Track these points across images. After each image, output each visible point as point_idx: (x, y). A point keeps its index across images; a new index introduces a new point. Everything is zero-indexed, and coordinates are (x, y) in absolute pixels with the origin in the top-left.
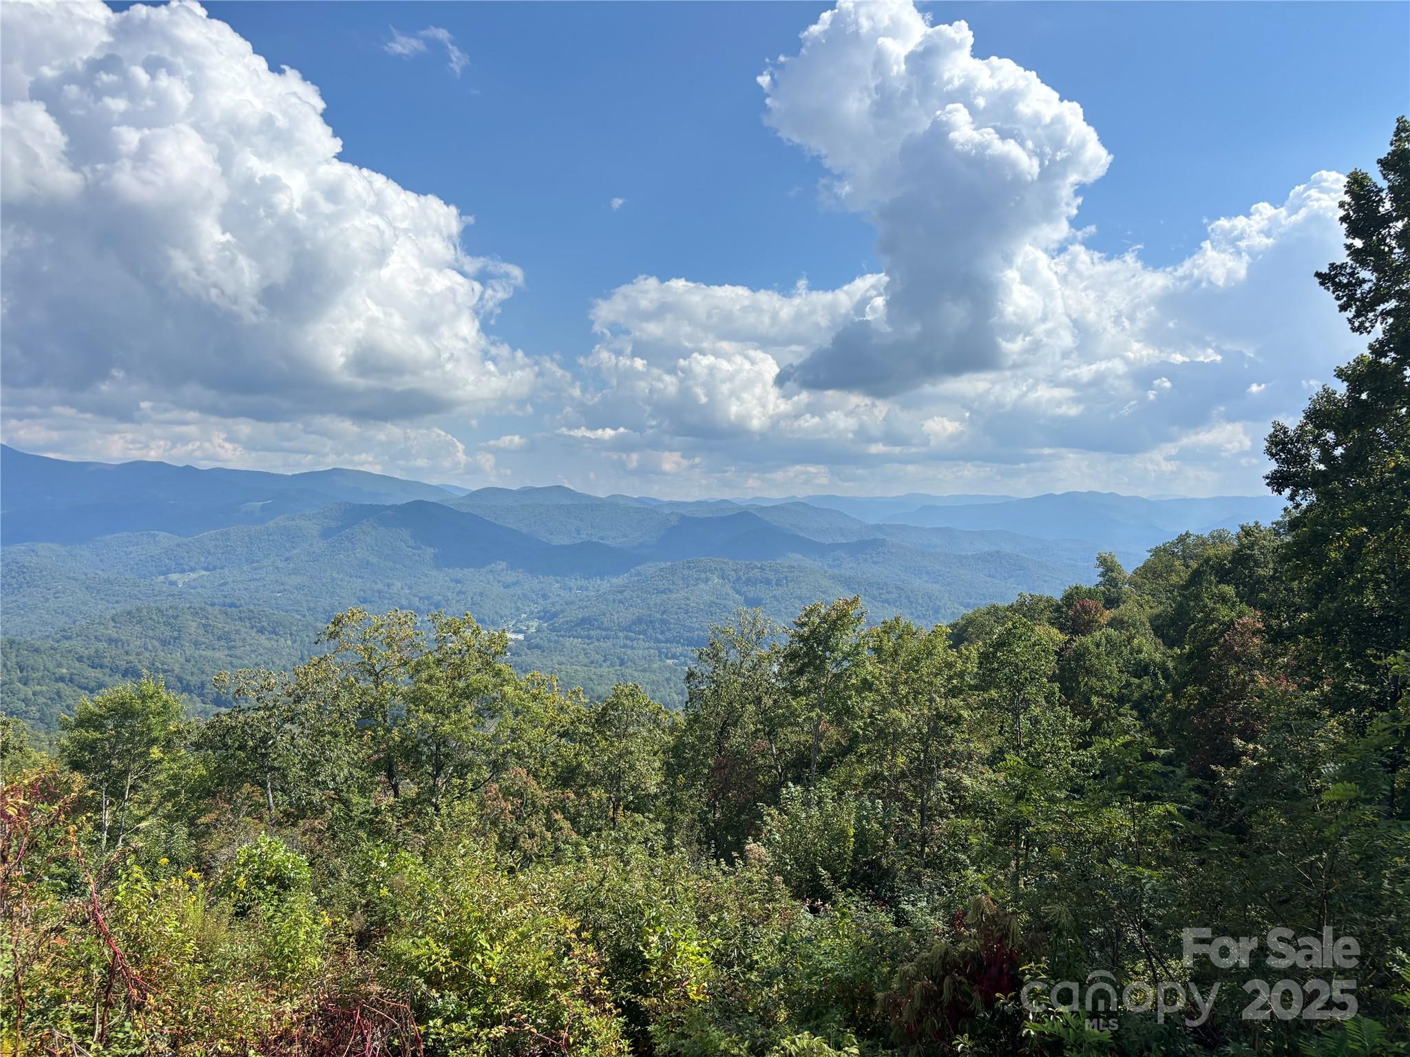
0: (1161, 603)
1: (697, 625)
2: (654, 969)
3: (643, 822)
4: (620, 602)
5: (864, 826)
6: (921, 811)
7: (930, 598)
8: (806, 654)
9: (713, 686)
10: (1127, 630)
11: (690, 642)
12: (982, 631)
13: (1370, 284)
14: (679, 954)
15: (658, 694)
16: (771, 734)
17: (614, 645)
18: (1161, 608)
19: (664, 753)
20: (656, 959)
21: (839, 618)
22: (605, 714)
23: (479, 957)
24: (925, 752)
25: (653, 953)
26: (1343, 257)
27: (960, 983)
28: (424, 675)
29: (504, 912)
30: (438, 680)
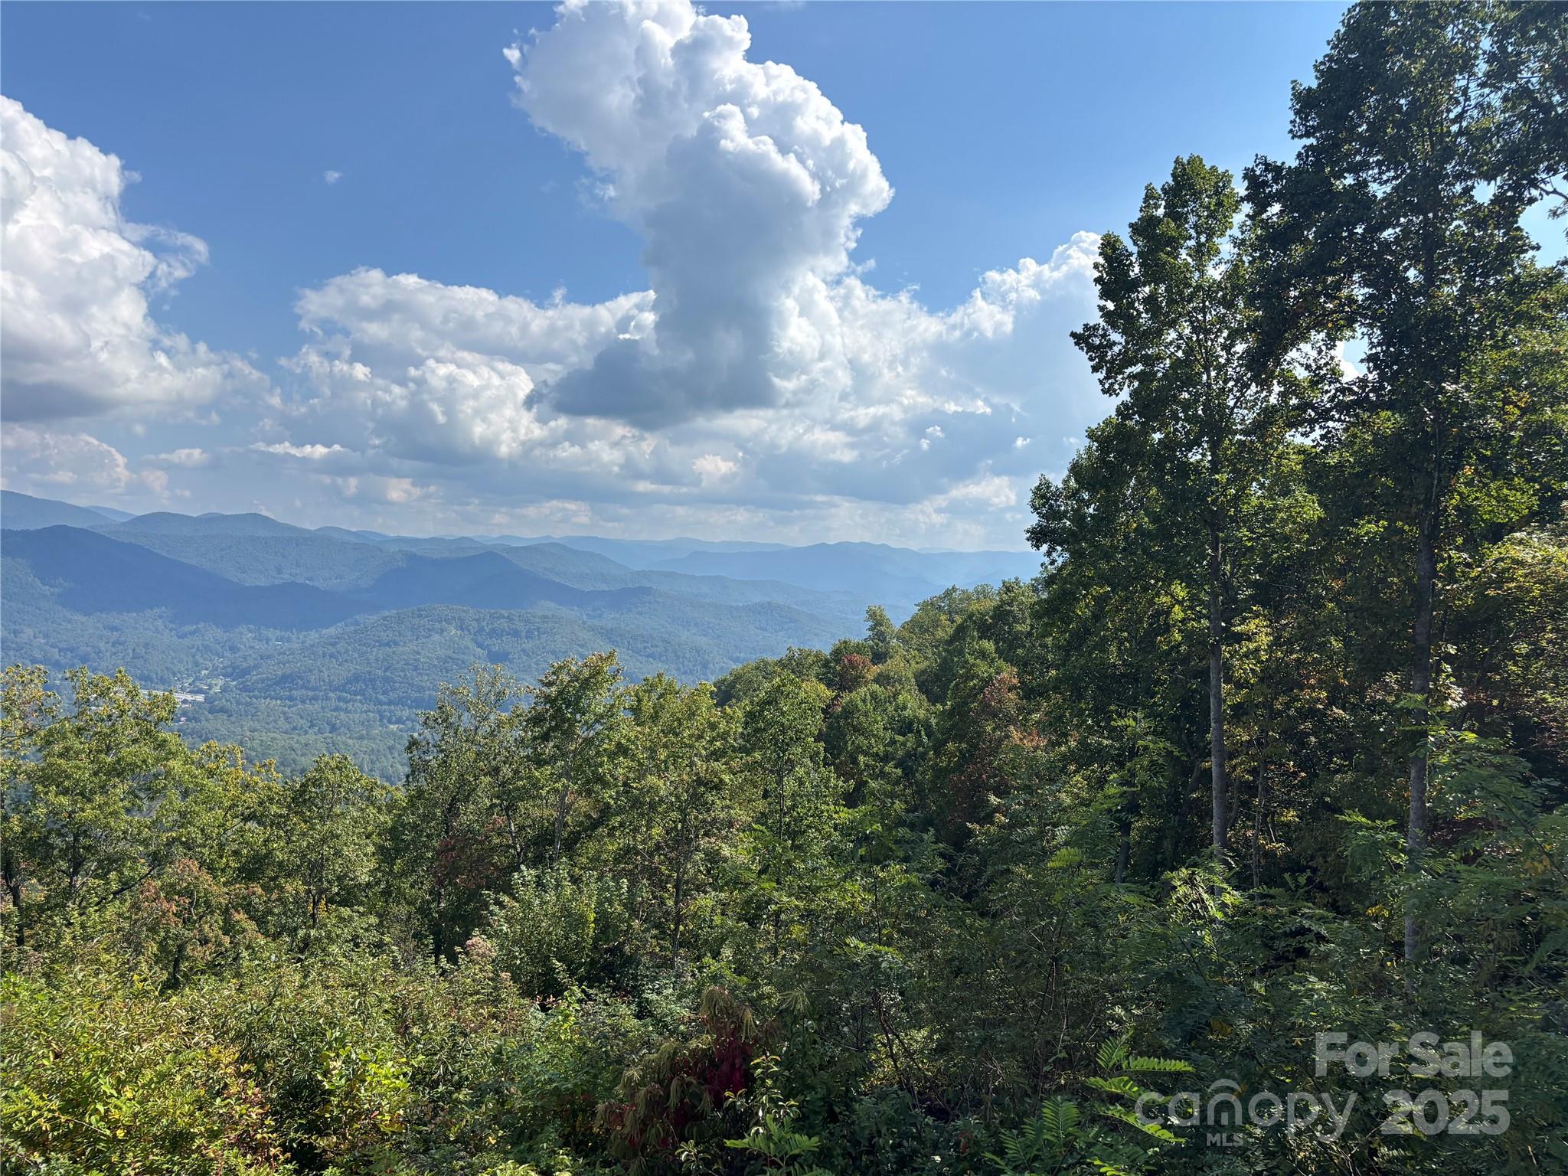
0: (926, 658)
1: (428, 684)
2: (335, 1101)
3: (351, 917)
4: (332, 656)
5: (606, 910)
6: (677, 887)
7: (698, 652)
8: (553, 717)
9: (442, 755)
10: (893, 686)
11: (418, 703)
12: (751, 687)
13: (1120, 347)
14: (369, 1079)
15: (378, 765)
16: (510, 809)
17: (323, 708)
18: (927, 663)
19: (379, 834)
20: (338, 1088)
21: (592, 676)
22: (305, 791)
23: (101, 1108)
24: (683, 821)
25: (335, 1081)
26: (1096, 319)
27: (689, 1084)
28: (57, 748)
29: (137, 1048)
30: (77, 753)
